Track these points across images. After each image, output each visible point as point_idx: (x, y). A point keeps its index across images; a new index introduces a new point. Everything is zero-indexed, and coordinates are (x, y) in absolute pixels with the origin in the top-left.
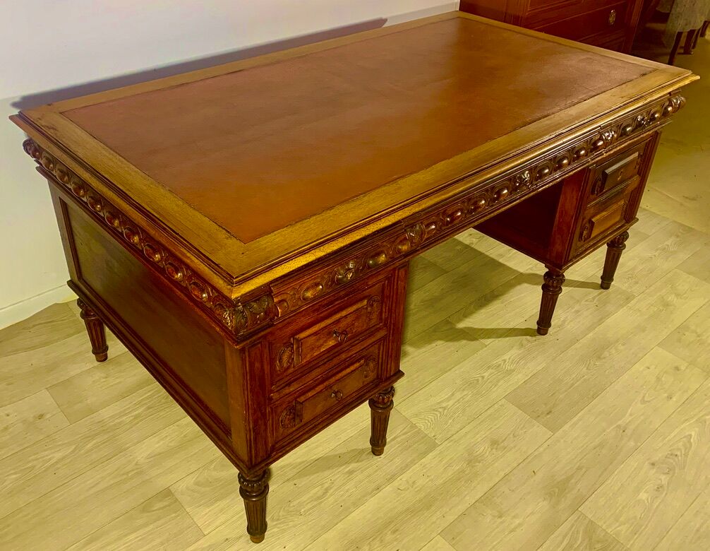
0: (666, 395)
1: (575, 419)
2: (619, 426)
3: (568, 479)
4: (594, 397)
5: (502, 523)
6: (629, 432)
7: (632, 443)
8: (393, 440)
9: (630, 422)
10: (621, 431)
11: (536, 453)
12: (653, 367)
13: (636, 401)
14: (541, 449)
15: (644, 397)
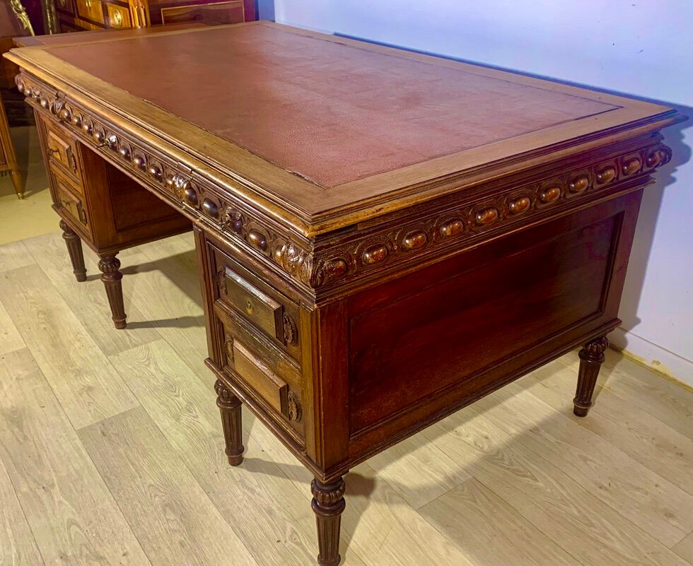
0: (70, 554)
1: (84, 452)
2: (53, 485)
3: (21, 427)
4: (105, 477)
5: (11, 379)
6: (40, 492)
7: (25, 489)
8: (128, 335)
9: (52, 498)
10: (45, 486)
11: (62, 413)
12: (124, 562)
13: (77, 515)
14: (64, 418)
15: (79, 526)
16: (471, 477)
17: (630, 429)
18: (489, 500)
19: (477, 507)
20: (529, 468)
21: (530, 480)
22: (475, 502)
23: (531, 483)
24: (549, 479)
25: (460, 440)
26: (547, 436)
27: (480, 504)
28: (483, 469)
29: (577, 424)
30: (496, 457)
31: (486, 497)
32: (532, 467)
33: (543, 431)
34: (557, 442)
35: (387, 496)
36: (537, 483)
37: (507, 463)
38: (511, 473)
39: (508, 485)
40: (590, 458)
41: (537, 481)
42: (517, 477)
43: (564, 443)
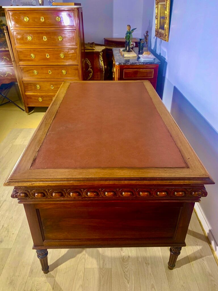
16: (110, 267)
17: (182, 286)
18: (107, 280)
19: (101, 279)
20: (131, 277)
21: (127, 281)
22: (103, 277)
23: (126, 283)
24: (133, 286)
25: (120, 252)
26: (150, 269)
27: (104, 279)
28: (117, 267)
29: (165, 271)
30: (125, 266)
31: (107, 278)
32: (132, 277)
33: (150, 266)
34: (150, 274)
35: (82, 258)
36: (128, 284)
37: (126, 270)
38: (123, 275)
39: (118, 279)
40: (156, 287)
41: (128, 283)
42: (124, 277)
43: (152, 275)
